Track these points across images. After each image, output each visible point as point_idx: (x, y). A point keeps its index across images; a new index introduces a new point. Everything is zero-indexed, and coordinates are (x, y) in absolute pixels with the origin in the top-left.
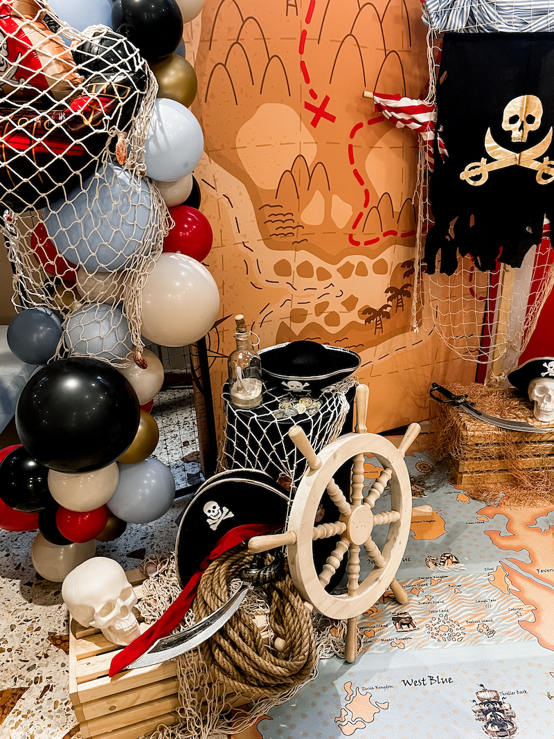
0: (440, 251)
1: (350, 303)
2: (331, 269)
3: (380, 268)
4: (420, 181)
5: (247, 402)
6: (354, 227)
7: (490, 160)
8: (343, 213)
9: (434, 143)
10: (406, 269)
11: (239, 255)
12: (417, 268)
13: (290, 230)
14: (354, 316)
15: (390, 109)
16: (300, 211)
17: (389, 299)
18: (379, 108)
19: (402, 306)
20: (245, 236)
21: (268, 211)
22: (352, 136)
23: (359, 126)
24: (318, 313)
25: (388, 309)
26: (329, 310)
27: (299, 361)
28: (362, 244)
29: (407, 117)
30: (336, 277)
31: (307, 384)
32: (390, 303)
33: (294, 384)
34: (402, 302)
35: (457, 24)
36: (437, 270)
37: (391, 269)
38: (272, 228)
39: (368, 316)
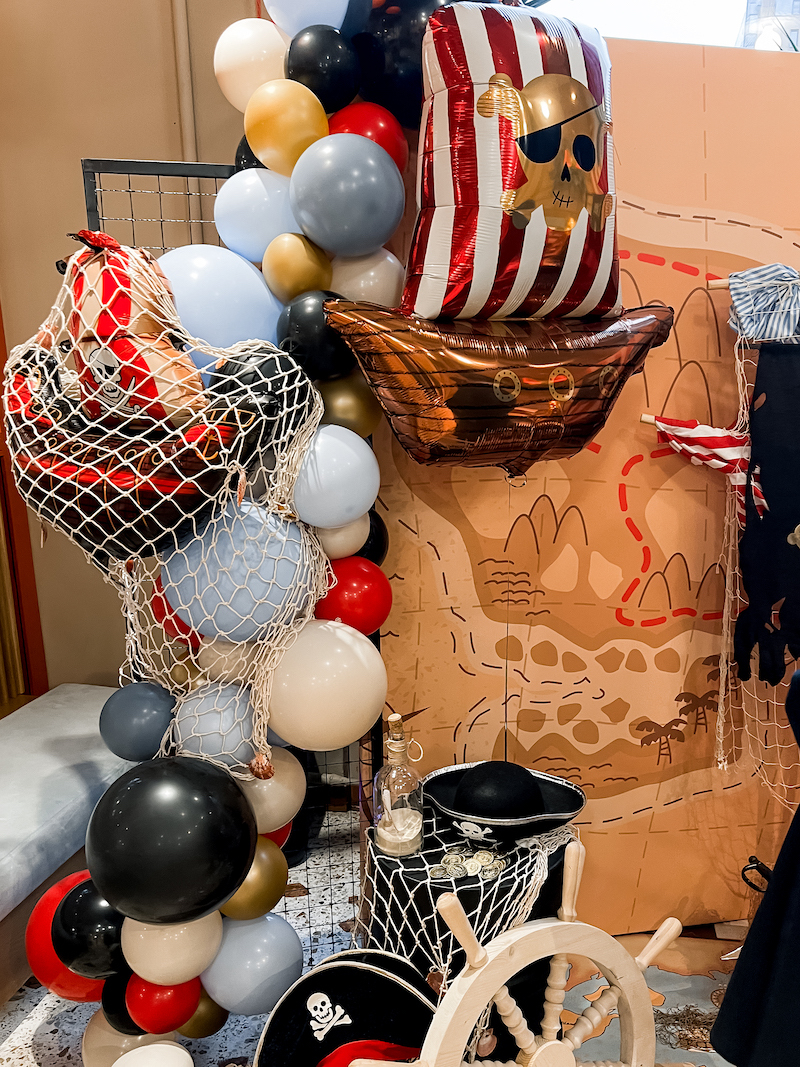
0: (756, 647)
1: (617, 710)
2: (587, 656)
3: (668, 662)
4: (729, 542)
5: (397, 846)
6: (625, 598)
8: (607, 578)
9: (746, 488)
10: (710, 669)
11: (445, 625)
12: (723, 669)
13: (524, 596)
14: (622, 731)
15: (679, 439)
16: (539, 569)
17: (682, 712)
18: (663, 437)
19: (705, 724)
20: (455, 599)
21: (491, 567)
22: (625, 471)
23: (637, 459)
24: (563, 720)
25: (681, 727)
26: (580, 716)
27: (487, 792)
28: (637, 624)
29: (705, 451)
30: (594, 669)
31: (488, 830)
32: (684, 717)
33: (471, 827)
34: (705, 717)
36: (754, 674)
37: (685, 666)
38: (496, 591)
39: (646, 733)
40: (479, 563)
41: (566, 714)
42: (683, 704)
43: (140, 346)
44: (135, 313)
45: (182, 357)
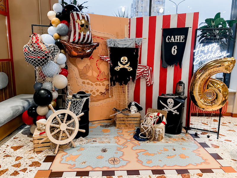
0: (112, 82)
1: (97, 91)
2: (94, 84)
3: (103, 85)
5: (69, 98)
6: (98, 77)
7: (120, 66)
8: (95, 74)
9: (110, 63)
11: (75, 80)
12: (109, 85)
13: (85, 76)
14: (98, 93)
15: (102, 58)
16: (87, 73)
18: (101, 57)
20: (77, 76)
21: (81, 73)
22: (97, 62)
23: (98, 60)
26: (93, 91)
28: (99, 80)
29: (105, 59)
30: (94, 85)
32: (106, 92)
33: (78, 96)
35: (112, 46)
36: (113, 85)
37: (106, 85)
38: (82, 75)
39: (101, 94)
40: (79, 72)
41: (91, 91)
42: (106, 90)
43: (40, 44)
44: (39, 41)
45: (44, 45)
